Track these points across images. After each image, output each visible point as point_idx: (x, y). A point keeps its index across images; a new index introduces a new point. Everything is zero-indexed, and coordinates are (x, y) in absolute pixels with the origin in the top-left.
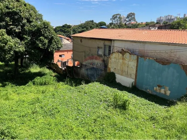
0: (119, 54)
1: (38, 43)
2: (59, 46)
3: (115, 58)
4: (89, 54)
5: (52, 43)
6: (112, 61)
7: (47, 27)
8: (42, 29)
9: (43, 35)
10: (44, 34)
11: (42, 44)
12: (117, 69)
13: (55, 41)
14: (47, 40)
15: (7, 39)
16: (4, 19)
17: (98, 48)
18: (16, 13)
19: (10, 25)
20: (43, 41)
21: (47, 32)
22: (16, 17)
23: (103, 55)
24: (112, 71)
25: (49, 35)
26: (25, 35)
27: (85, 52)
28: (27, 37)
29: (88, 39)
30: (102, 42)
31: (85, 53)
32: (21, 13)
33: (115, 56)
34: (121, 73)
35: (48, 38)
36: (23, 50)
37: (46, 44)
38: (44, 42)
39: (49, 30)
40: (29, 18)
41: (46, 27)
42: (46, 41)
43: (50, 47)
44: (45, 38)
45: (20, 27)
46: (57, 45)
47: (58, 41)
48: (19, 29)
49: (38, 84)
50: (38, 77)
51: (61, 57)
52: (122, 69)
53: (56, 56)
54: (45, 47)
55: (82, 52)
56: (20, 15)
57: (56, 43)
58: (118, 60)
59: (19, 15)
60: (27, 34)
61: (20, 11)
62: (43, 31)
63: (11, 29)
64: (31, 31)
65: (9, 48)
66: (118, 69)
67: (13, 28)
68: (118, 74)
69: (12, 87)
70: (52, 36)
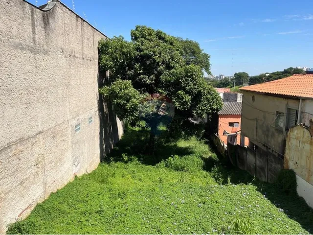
0: (305, 130)
1: (174, 100)
2: (215, 107)
3: (297, 138)
4: (263, 125)
5: (201, 101)
6: (291, 143)
7: (192, 75)
8: (182, 79)
9: (184, 89)
10: (185, 86)
11: (180, 102)
12: (299, 166)
13: (207, 98)
14: (189, 96)
15: (130, 94)
16: (133, 65)
17: (278, 113)
18: (148, 57)
19: (140, 74)
20: (183, 98)
21: (191, 84)
22: (148, 62)
23: (284, 129)
24: (290, 169)
25: (194, 88)
26: (160, 88)
27: (257, 120)
28: (162, 91)
29: (262, 95)
30: (284, 101)
31: (257, 122)
32: (156, 55)
33: (297, 134)
34: (307, 176)
35: (192, 92)
36: (152, 111)
37: (187, 103)
38: (184, 100)
39: (195, 80)
40: (169, 63)
41: (189, 74)
42: (188, 98)
43: (195, 107)
44: (187, 92)
45: (153, 77)
46: (210, 106)
47: (213, 99)
48: (152, 80)
49: (171, 167)
50: (176, 156)
51: (232, 127)
52: (309, 167)
53: (222, 124)
54: (185, 108)
55: (253, 119)
56: (154, 60)
57: (208, 100)
58: (302, 143)
59: (152, 58)
60: (163, 87)
61: (154, 52)
62: (184, 81)
63: (140, 80)
64: (169, 81)
65: (132, 108)
66: (301, 166)
67: (143, 78)
68: (302, 176)
69: (137, 164)
70: (199, 89)
